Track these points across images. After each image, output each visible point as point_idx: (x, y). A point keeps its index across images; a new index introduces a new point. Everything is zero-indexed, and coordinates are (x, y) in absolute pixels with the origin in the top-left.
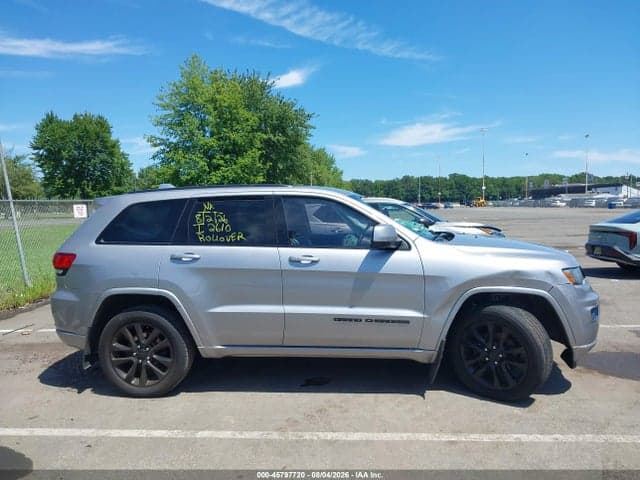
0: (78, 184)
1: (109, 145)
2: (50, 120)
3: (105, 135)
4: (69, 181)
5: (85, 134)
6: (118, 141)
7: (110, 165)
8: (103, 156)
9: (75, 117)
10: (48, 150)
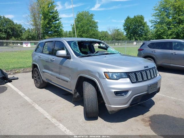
0: (134, 36)
1: (143, 24)
2: (128, 18)
3: (142, 21)
4: (131, 35)
5: (136, 21)
6: (146, 22)
7: (143, 30)
8: (141, 27)
9: (135, 17)
10: (127, 27)
